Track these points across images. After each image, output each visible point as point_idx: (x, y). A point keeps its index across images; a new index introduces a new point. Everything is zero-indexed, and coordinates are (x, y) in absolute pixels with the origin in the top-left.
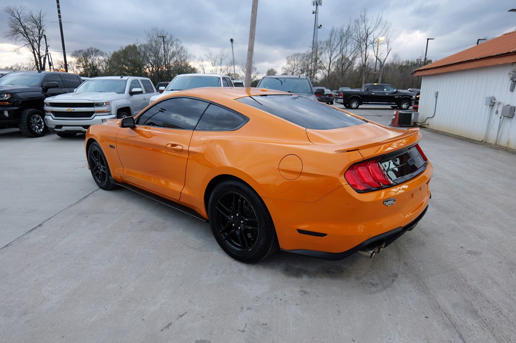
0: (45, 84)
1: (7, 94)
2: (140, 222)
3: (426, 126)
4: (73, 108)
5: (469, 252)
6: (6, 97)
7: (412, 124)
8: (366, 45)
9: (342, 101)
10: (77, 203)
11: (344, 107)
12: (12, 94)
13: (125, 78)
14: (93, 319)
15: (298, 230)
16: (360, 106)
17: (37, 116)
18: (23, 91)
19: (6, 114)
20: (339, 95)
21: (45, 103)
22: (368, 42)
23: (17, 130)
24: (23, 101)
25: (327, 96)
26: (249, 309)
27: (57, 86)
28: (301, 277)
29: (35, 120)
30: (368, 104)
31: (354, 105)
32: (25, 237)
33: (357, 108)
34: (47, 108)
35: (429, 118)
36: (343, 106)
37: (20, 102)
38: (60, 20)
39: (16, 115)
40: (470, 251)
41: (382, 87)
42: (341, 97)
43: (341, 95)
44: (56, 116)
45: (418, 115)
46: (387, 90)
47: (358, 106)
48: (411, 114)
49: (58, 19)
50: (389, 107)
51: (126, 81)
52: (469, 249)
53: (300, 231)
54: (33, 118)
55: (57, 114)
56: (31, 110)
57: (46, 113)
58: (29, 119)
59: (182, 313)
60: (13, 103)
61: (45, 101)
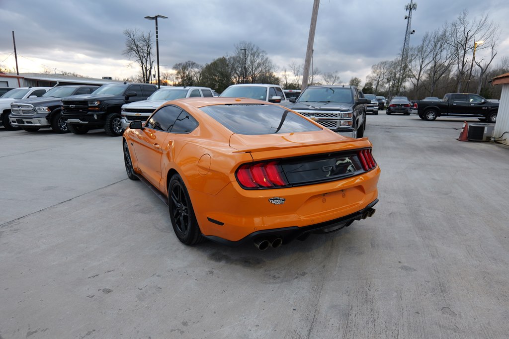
0: (127, 94)
1: (97, 101)
2: (136, 205)
3: (503, 142)
4: (140, 114)
5: (403, 268)
6: (96, 103)
7: (484, 139)
8: (465, 50)
9: (416, 111)
10: (106, 187)
11: (420, 118)
12: (101, 101)
13: (188, 88)
14: (55, 263)
15: (208, 218)
16: (438, 118)
17: (118, 119)
18: (108, 99)
19: (95, 117)
20: (413, 106)
21: (123, 109)
22: (467, 46)
23: (103, 130)
24: (108, 108)
25: (403, 107)
26: (159, 276)
27: (135, 95)
28: (220, 262)
29: (117, 122)
30: (448, 115)
31: (431, 116)
32: (55, 206)
33: (434, 120)
34: (123, 113)
35: (506, 132)
36: (418, 117)
37: (106, 108)
38: (157, 40)
39: (102, 118)
40: (405, 266)
41: (468, 98)
42: (415, 107)
43: (416, 106)
44: (128, 120)
45: (493, 129)
46: (475, 100)
47: (436, 117)
48: (483, 128)
49: (156, 38)
50: (476, 119)
51: (187, 91)
52: (406, 265)
53: (210, 220)
54: (115, 121)
55: (129, 118)
56: (114, 114)
57: (122, 117)
58: (111, 122)
59: (111, 269)
60: (101, 109)
61: (122, 107)
